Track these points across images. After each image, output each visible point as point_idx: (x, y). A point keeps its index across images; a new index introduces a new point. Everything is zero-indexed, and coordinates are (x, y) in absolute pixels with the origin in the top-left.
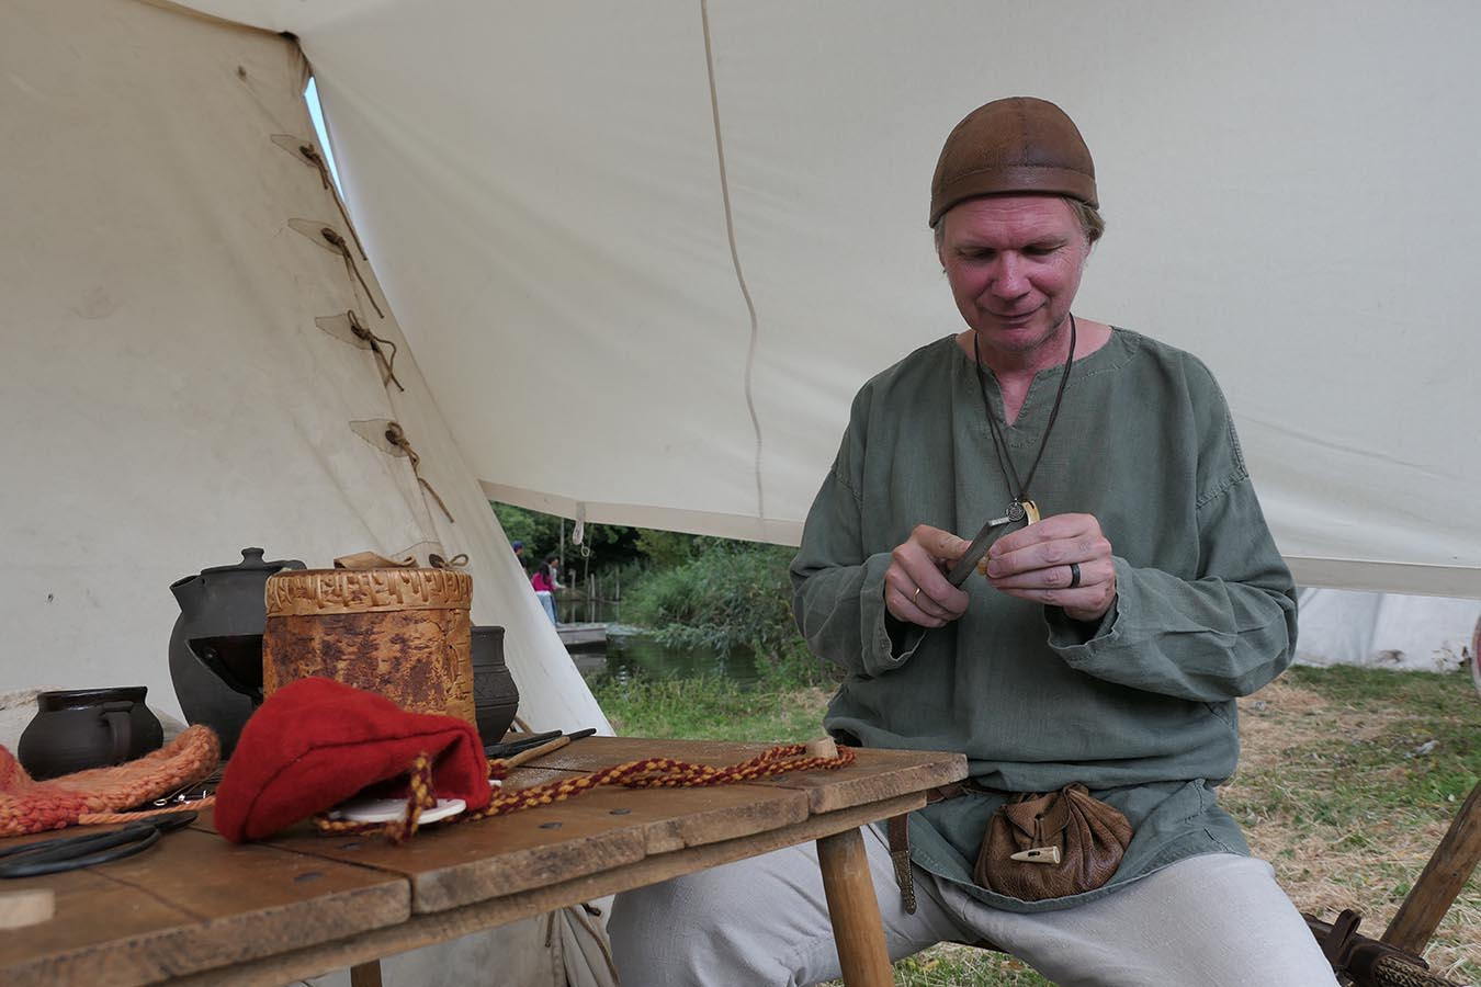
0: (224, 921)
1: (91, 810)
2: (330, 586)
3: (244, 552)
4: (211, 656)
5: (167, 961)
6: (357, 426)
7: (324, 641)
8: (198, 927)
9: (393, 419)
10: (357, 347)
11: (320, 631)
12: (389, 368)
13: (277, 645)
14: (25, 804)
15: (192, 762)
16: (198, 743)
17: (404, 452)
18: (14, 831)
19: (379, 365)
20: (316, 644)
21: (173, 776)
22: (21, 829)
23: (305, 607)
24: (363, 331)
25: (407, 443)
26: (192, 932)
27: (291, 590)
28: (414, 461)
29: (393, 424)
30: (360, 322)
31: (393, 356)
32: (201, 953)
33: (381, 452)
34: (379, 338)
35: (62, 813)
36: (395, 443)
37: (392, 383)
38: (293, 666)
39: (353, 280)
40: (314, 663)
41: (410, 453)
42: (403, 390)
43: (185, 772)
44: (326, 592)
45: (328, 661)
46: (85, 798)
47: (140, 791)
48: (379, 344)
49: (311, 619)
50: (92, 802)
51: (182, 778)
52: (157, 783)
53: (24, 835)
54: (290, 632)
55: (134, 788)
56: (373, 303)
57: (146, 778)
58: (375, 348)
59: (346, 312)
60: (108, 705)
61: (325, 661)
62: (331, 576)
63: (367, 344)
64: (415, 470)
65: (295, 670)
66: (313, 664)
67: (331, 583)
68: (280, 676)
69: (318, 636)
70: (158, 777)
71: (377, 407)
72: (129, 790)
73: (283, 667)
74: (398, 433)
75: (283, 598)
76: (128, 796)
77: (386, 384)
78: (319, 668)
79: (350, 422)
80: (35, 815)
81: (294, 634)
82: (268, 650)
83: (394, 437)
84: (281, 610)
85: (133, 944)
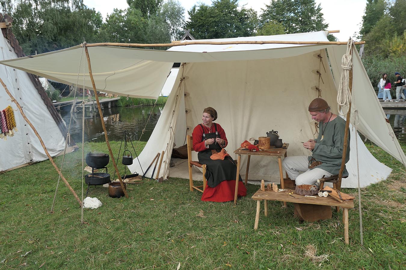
10: (316, 90)
19: (318, 93)
30: (318, 88)
31: (321, 92)
39: (319, 79)
56: (323, 82)
59: (315, 86)
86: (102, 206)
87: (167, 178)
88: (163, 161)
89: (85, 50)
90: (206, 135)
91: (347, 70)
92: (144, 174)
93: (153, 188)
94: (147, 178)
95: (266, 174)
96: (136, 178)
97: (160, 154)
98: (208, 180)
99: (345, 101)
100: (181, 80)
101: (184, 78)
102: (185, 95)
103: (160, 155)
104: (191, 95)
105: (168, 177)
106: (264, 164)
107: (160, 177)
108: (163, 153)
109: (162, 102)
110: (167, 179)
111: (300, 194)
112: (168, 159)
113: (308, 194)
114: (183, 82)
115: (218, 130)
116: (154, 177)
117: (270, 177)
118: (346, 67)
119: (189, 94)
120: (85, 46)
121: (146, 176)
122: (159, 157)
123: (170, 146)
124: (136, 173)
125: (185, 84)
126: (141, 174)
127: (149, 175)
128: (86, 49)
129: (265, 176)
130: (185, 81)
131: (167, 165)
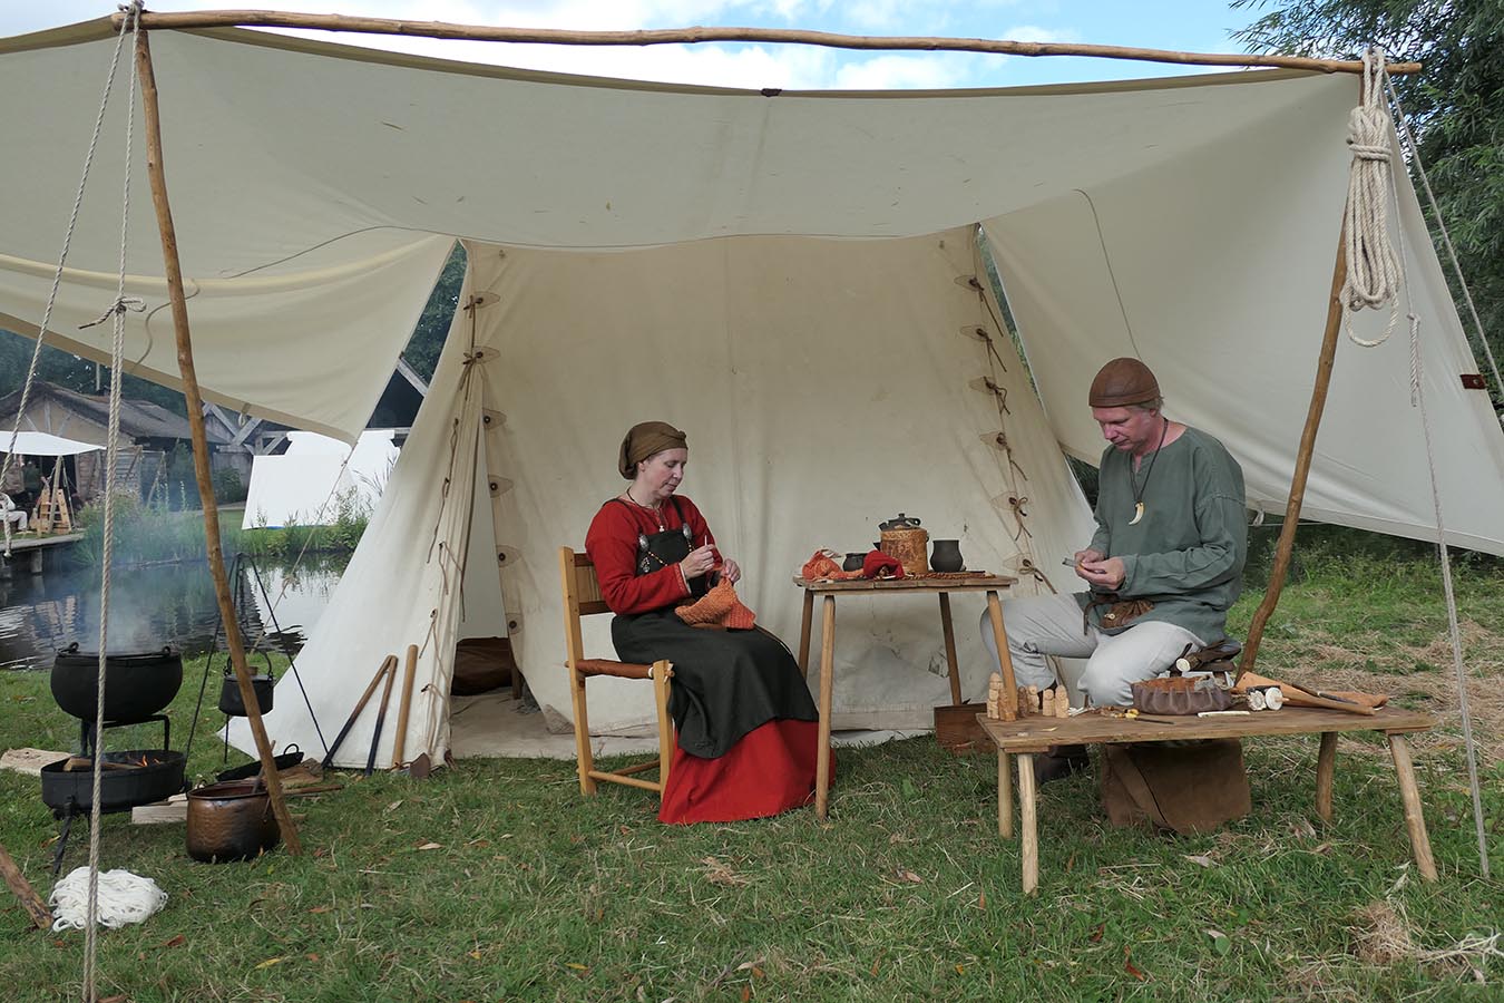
3: (900, 513)
6: (984, 438)
9: (1001, 430)
10: (988, 394)
12: (1004, 403)
17: (1004, 448)
19: (998, 402)
24: (992, 385)
25: (1007, 442)
28: (1009, 451)
29: (1001, 433)
30: (991, 380)
31: (1007, 395)
33: (992, 449)
34: (1001, 387)
36: (1001, 444)
37: (1004, 409)
39: (990, 354)
41: (1007, 447)
42: (1008, 413)
48: (999, 390)
56: (1002, 364)
58: (997, 393)
59: (985, 376)
63: (993, 392)
64: (1009, 455)
71: (993, 425)
74: (1003, 438)
77: (1001, 412)
79: (980, 436)
83: (1001, 440)
86: (172, 906)
87: (446, 759)
88: (418, 686)
89: (139, 42)
90: (649, 541)
91: (1380, 160)
92: (331, 754)
93: (399, 803)
94: (348, 769)
96: (294, 774)
97: (397, 660)
98: (679, 727)
99: (1383, 284)
100: (469, 363)
101: (480, 355)
102: (487, 420)
103: (396, 665)
104: (512, 421)
105: (447, 756)
107: (411, 756)
108: (414, 653)
109: (261, 547)
110: (443, 762)
111: (1175, 709)
112: (443, 677)
113: (1206, 707)
114: (476, 368)
115: (688, 518)
116: (385, 760)
118: (1378, 148)
119: (502, 418)
120: (136, 24)
121: (338, 760)
122: (394, 671)
123: (445, 621)
124: (292, 750)
125: (485, 378)
126: (314, 752)
127: (355, 753)
128: (143, 42)
129: (856, 710)
130: (483, 367)
131: (440, 702)
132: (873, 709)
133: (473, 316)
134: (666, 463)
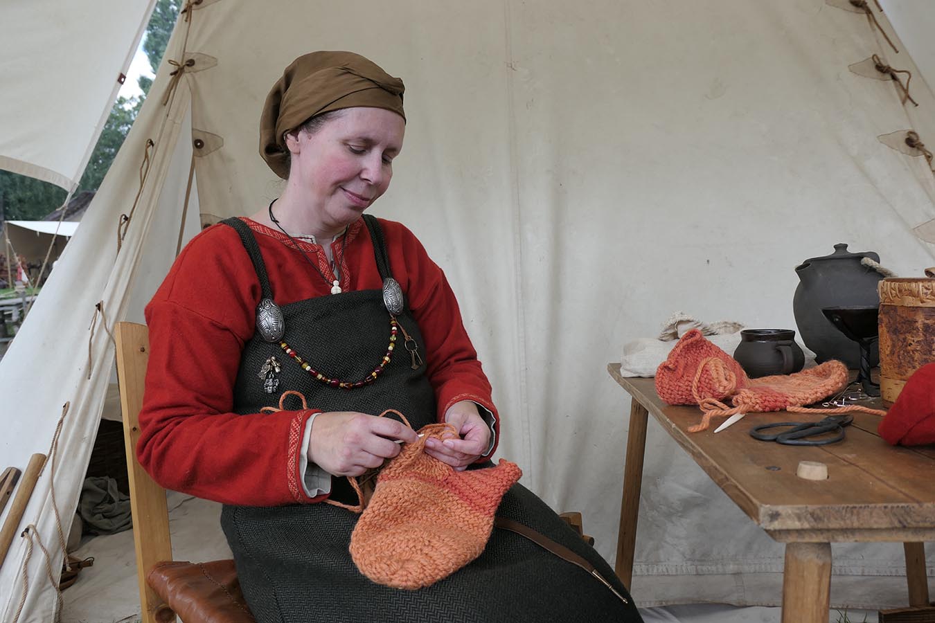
0: (930, 505)
1: (791, 404)
2: (929, 290)
3: (835, 247)
4: (837, 320)
5: (901, 519)
6: (884, 138)
7: (924, 324)
8: (916, 505)
9: (910, 129)
10: (880, 79)
11: (921, 316)
12: (906, 91)
13: (889, 322)
14: (761, 397)
15: (838, 383)
16: (839, 372)
17: (920, 152)
18: (757, 410)
19: (897, 90)
20: (919, 325)
21: (829, 390)
22: (761, 409)
23: (910, 301)
24: (884, 67)
25: (923, 145)
26: (913, 507)
27: (900, 291)
28: (929, 158)
29: (911, 133)
30: (882, 61)
31: (909, 80)
32: (918, 519)
33: (902, 155)
34: (898, 70)
35: (779, 404)
36: (912, 146)
37: (909, 102)
38: (901, 337)
39: (874, 30)
40: (917, 335)
41: (925, 152)
42: (917, 105)
43: (835, 389)
44: (926, 294)
45: (928, 335)
46: (787, 397)
47: (814, 397)
48: (897, 74)
49: (916, 309)
50: (791, 400)
51: (833, 391)
52: (821, 393)
53: (761, 412)
54: (900, 316)
55: (810, 395)
56: (890, 43)
57: (816, 390)
58: (894, 78)
59: (871, 56)
60: (780, 342)
61: (925, 336)
62: (929, 284)
63: (888, 76)
64: (930, 164)
65: (904, 339)
66: (917, 337)
67: (930, 287)
68: (893, 341)
69: (920, 320)
70: (821, 390)
71: (898, 121)
72: (808, 396)
73: (895, 336)
74: (915, 139)
75: (894, 295)
76: (807, 399)
77: (904, 103)
78: (920, 339)
79: (878, 137)
80: (766, 403)
81: (903, 317)
82: (883, 325)
83: (912, 142)
84: (891, 301)
85: (885, 507)
95: (704, 558)
97: (19, 475)
100: (176, 74)
101: (191, 63)
102: (198, 144)
106: (685, 492)
114: (183, 79)
115: (399, 266)
117: (737, 574)
119: (218, 142)
123: (77, 419)
125: (195, 91)
130: (194, 79)
131: (40, 559)
132: (732, 568)
133: (189, 19)
134: (345, 142)
